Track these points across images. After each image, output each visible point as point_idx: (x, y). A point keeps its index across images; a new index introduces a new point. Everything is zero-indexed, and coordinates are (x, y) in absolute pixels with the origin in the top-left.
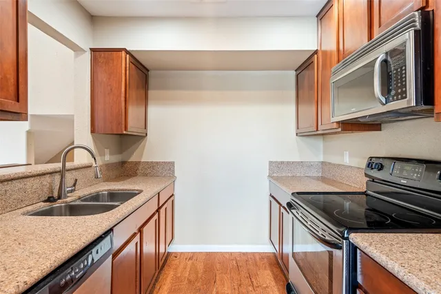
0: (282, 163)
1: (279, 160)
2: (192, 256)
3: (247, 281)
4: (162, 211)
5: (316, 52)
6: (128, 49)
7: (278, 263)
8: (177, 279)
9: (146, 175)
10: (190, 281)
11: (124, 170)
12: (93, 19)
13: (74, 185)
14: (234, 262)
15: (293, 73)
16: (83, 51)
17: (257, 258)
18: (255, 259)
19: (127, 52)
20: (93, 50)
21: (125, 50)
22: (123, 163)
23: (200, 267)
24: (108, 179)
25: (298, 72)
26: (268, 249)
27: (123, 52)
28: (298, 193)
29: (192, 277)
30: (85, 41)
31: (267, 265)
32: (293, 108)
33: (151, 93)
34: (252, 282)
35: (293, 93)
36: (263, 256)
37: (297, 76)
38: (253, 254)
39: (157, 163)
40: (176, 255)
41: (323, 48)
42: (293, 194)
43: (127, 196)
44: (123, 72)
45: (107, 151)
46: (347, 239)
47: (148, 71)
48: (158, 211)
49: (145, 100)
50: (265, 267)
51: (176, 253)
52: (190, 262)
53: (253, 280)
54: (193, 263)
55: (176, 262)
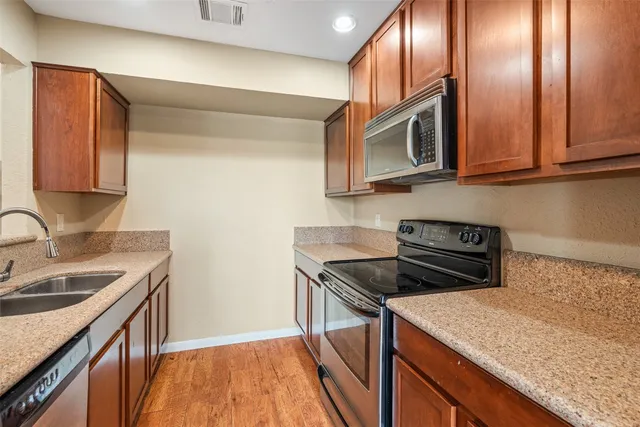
0: (310, 228)
1: (306, 226)
2: (195, 355)
3: (270, 374)
4: (154, 297)
5: (348, 103)
6: (99, 71)
7: (306, 347)
8: (177, 387)
9: (124, 250)
10: (195, 387)
11: (88, 244)
13: (8, 270)
14: (253, 354)
15: (322, 124)
16: (20, 65)
17: (281, 344)
18: (279, 348)
19: (98, 75)
20: (38, 66)
21: (95, 71)
22: (86, 235)
23: (208, 367)
24: (63, 259)
25: (328, 123)
26: (294, 332)
27: (91, 75)
28: (331, 262)
29: (198, 383)
30: (23, 49)
31: (293, 351)
32: (321, 165)
33: (133, 135)
34: (276, 373)
35: (322, 147)
36: (287, 341)
37: (326, 128)
38: (276, 340)
39: (143, 233)
40: (172, 356)
41: (356, 100)
42: (325, 264)
43: (104, 280)
44: (92, 102)
45: (60, 218)
46: (384, 305)
47: (129, 104)
48: (148, 298)
49: (124, 145)
50: (291, 353)
51: (171, 354)
52: (194, 362)
53: (277, 370)
54: (198, 364)
55: (173, 365)
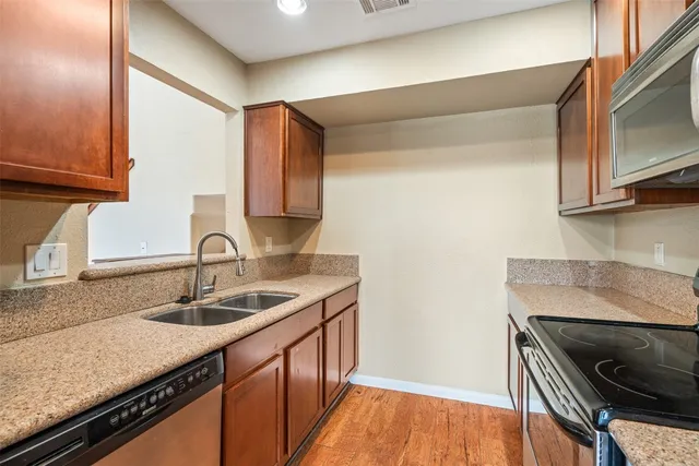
0: (532, 261)
1: (525, 257)
2: (382, 395)
3: (457, 452)
4: (332, 327)
5: (588, 63)
6: (287, 101)
7: (514, 428)
8: (353, 426)
9: (320, 273)
10: (370, 434)
11: (294, 265)
12: (248, 70)
13: (214, 284)
14: (444, 415)
15: (553, 108)
16: (235, 111)
17: (485, 413)
18: (480, 416)
19: (287, 105)
20: (247, 109)
21: (283, 103)
22: (293, 256)
23: (390, 414)
24: (269, 277)
25: (561, 104)
26: (504, 402)
27: (281, 107)
28: (539, 318)
29: (374, 430)
30: (236, 98)
31: (500, 430)
32: (551, 169)
33: (328, 159)
34: (467, 455)
35: (552, 142)
36: (495, 413)
37: (559, 111)
38: (480, 407)
39: (335, 257)
40: (360, 389)
42: (530, 318)
44: (281, 132)
45: (269, 240)
46: (603, 429)
47: (322, 128)
48: (323, 325)
49: (319, 171)
50: (496, 434)
51: (360, 386)
52: (377, 403)
53: (470, 451)
54: (380, 406)
55: (358, 400)
